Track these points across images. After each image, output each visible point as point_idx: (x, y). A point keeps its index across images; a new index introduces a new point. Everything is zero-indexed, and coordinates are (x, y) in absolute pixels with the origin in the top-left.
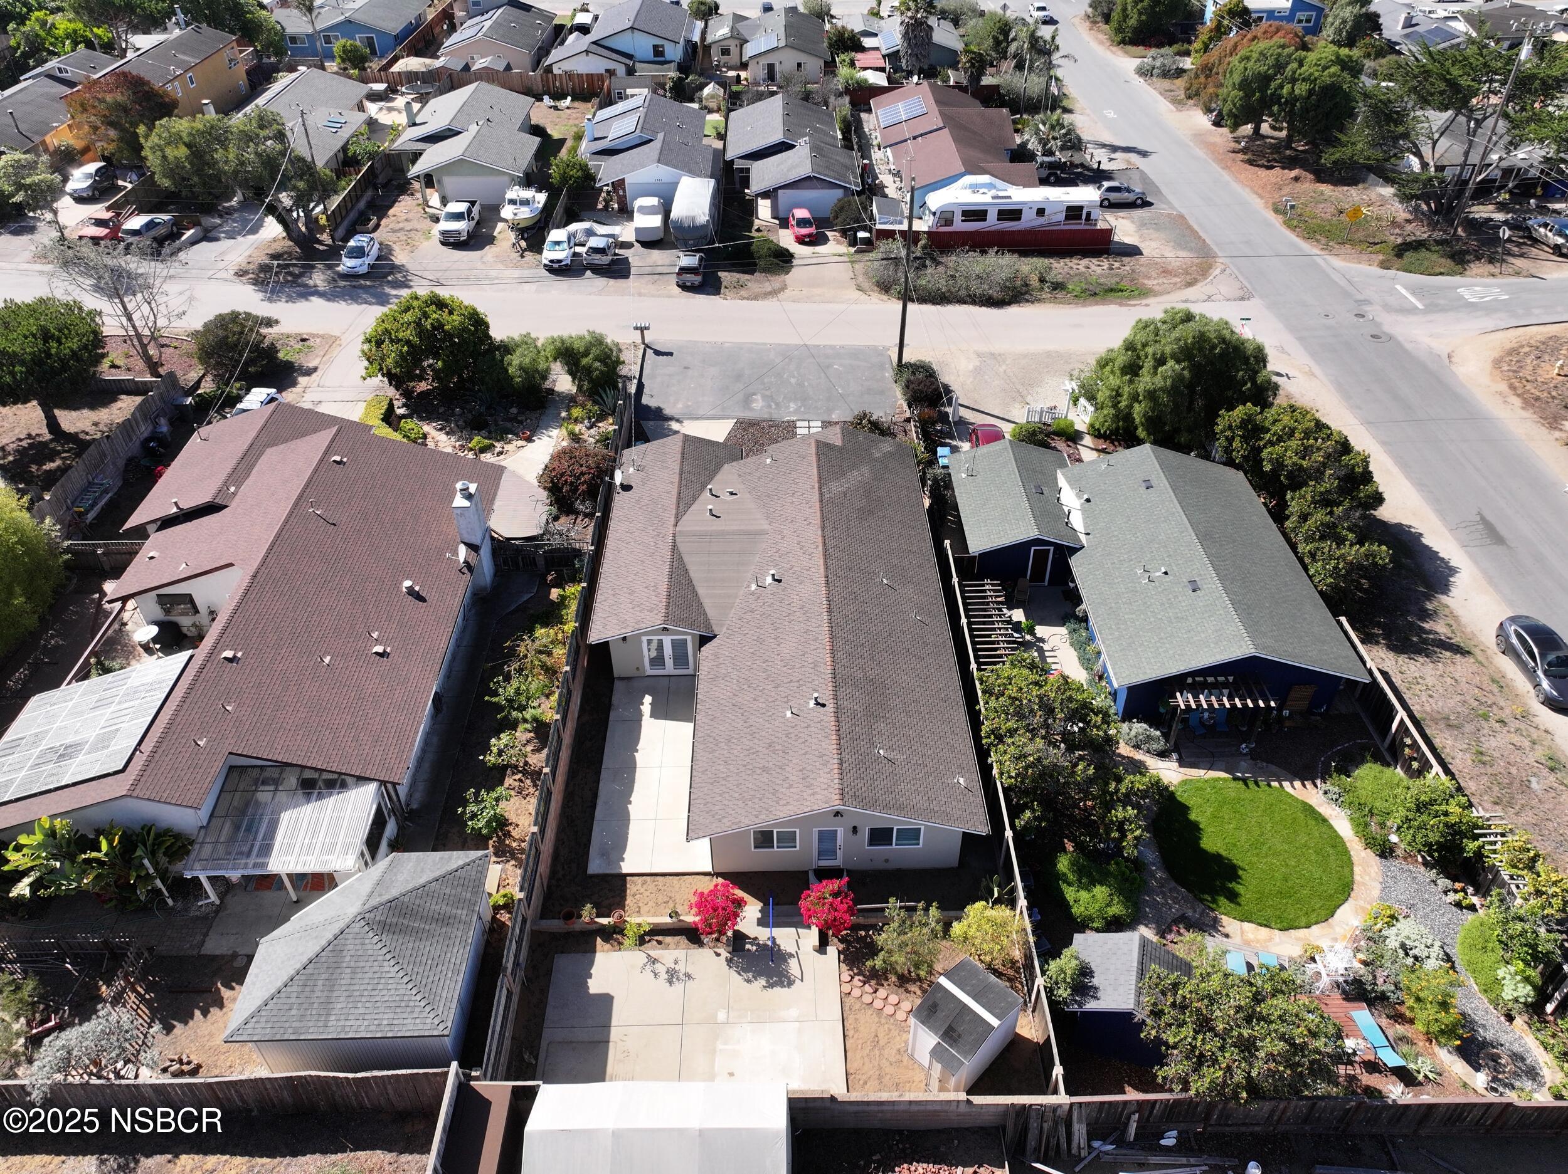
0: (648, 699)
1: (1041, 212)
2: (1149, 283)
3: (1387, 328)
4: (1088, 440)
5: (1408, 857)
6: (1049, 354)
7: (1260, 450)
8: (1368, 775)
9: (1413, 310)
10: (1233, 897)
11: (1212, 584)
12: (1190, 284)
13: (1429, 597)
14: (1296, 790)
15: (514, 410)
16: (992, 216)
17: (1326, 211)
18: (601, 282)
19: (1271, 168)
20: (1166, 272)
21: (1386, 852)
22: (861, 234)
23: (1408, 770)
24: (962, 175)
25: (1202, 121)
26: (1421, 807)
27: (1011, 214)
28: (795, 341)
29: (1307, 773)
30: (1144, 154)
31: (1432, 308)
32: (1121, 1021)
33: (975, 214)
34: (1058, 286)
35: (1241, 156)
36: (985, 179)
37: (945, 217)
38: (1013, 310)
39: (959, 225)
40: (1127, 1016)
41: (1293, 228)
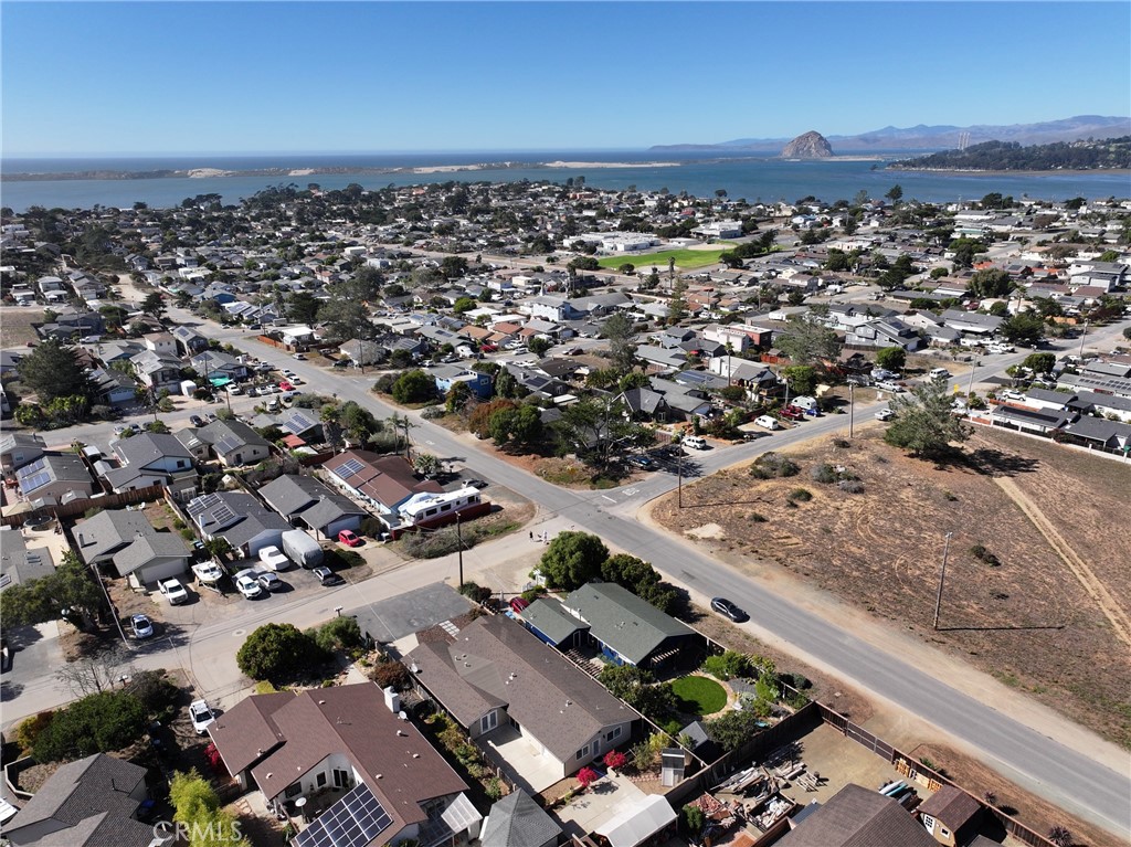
0: (489, 742)
1: (458, 503)
2: (518, 520)
3: (611, 514)
4: (549, 590)
5: (733, 678)
6: (506, 562)
7: (621, 573)
8: (711, 660)
9: (613, 505)
10: (701, 709)
11: (640, 621)
12: (532, 516)
13: (687, 603)
14: (694, 674)
15: (324, 665)
16: (439, 510)
17: (555, 471)
18: (282, 596)
19: (520, 455)
20: (520, 514)
21: (727, 679)
22: (384, 535)
23: (718, 654)
24: (412, 496)
25: (473, 437)
26: (729, 661)
27: (447, 507)
28: (402, 592)
29: (695, 668)
30: (463, 460)
31: (619, 502)
32: (707, 743)
33: (431, 512)
34: (486, 533)
35: (503, 452)
36: (424, 494)
37: (419, 516)
38: (476, 548)
39: (426, 518)
40: (707, 742)
41: (549, 481)
